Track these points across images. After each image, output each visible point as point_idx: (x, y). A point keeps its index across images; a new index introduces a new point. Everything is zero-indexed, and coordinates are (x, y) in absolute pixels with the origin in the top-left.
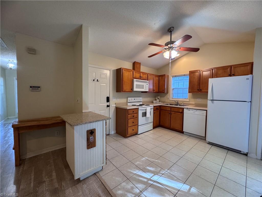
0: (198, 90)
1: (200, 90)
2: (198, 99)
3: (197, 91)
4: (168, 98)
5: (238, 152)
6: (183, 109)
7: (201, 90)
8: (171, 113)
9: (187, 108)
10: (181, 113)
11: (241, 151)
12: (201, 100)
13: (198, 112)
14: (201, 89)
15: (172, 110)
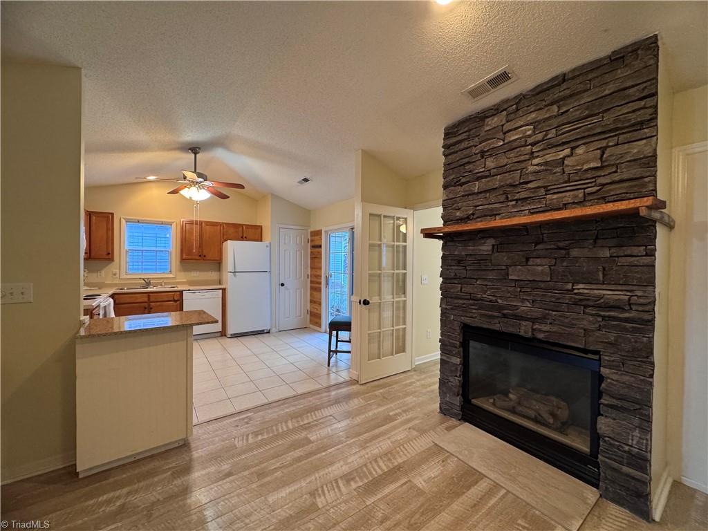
0: (200, 256)
1: (202, 257)
2: (193, 273)
3: (197, 258)
4: (115, 275)
5: (261, 332)
6: (181, 292)
7: (205, 256)
8: (149, 305)
9: (189, 290)
10: (175, 301)
11: (263, 330)
12: (198, 273)
13: (209, 294)
14: (205, 253)
15: (152, 299)
